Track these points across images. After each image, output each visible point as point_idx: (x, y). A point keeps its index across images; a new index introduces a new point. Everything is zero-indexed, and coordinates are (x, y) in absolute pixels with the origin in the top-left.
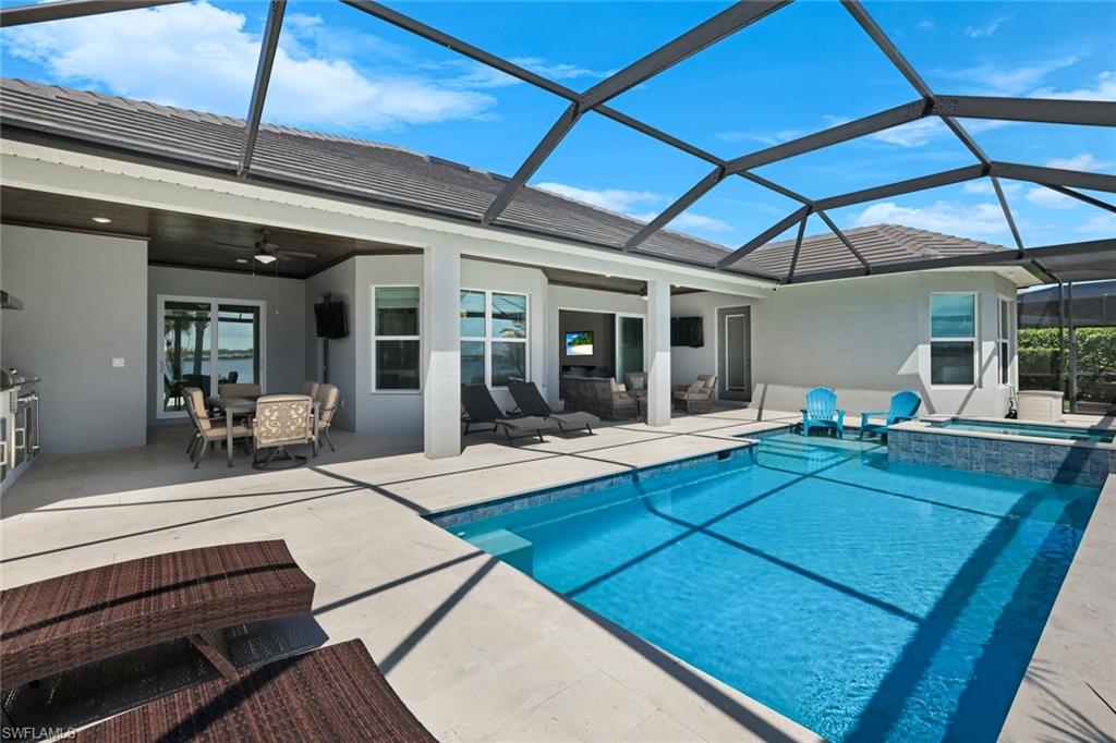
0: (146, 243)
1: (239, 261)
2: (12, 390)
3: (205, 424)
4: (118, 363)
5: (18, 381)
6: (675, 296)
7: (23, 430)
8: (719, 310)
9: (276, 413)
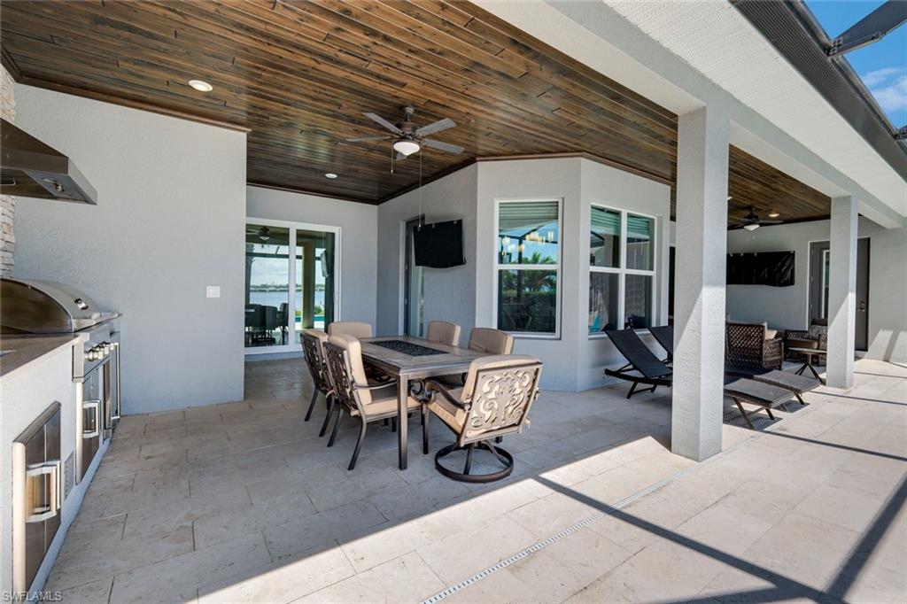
0: (245, 135)
1: (329, 175)
2: (75, 341)
3: (363, 396)
4: (213, 292)
5: (87, 323)
6: (730, 231)
7: (96, 405)
8: (813, 245)
9: (496, 388)
